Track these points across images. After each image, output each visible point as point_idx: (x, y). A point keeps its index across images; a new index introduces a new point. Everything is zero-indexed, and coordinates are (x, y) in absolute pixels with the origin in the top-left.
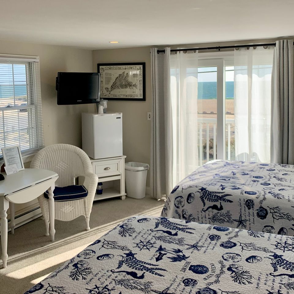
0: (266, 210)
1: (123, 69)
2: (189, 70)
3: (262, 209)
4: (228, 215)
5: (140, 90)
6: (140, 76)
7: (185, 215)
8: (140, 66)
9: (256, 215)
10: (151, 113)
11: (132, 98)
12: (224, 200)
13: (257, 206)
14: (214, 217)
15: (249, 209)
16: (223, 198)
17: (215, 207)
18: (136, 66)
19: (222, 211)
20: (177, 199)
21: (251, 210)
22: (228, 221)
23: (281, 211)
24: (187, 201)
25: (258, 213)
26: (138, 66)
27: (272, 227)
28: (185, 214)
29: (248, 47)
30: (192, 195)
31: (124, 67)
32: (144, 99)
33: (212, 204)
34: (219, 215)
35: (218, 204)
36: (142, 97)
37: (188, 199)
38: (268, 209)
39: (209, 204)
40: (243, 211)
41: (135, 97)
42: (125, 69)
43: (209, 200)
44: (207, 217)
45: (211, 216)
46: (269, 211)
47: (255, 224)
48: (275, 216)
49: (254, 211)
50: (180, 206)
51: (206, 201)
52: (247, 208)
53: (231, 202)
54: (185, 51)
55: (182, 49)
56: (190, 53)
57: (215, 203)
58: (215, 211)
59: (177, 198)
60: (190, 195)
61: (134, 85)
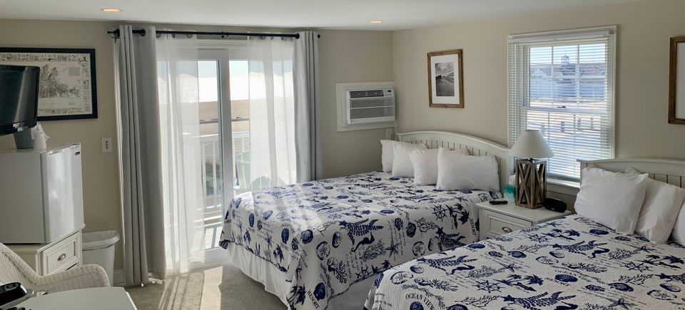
0: (414, 225)
1: (45, 60)
2: (183, 64)
3: (411, 226)
4: (380, 246)
5: (85, 98)
6: (85, 74)
7: (332, 267)
8: (85, 55)
9: (405, 234)
10: (110, 140)
11: (67, 114)
12: (374, 228)
13: (405, 225)
14: (365, 253)
15: (399, 229)
16: (372, 226)
17: (366, 241)
18: (75, 55)
19: (374, 242)
20: (319, 248)
21: (401, 230)
22: (381, 253)
23: (426, 222)
24: (334, 246)
25: (407, 231)
26: (80, 56)
27: (420, 242)
28: (333, 264)
29: (262, 36)
30: (338, 235)
31: (47, 55)
32: (94, 115)
33: (361, 238)
34: (370, 249)
35: (368, 236)
36: (90, 112)
37: (333, 243)
38: (415, 223)
39: (358, 239)
40: (394, 233)
41: (73, 112)
42: (50, 60)
43: (359, 234)
44: (358, 257)
45: (362, 254)
46: (417, 226)
47: (407, 246)
48: (422, 229)
49: (404, 230)
50: (324, 256)
51: (355, 237)
52: (397, 229)
53: (381, 227)
54: (174, 33)
55: (170, 30)
56: (180, 38)
57: (366, 236)
58: (366, 246)
59: (319, 246)
60: (335, 236)
61: (71, 91)
